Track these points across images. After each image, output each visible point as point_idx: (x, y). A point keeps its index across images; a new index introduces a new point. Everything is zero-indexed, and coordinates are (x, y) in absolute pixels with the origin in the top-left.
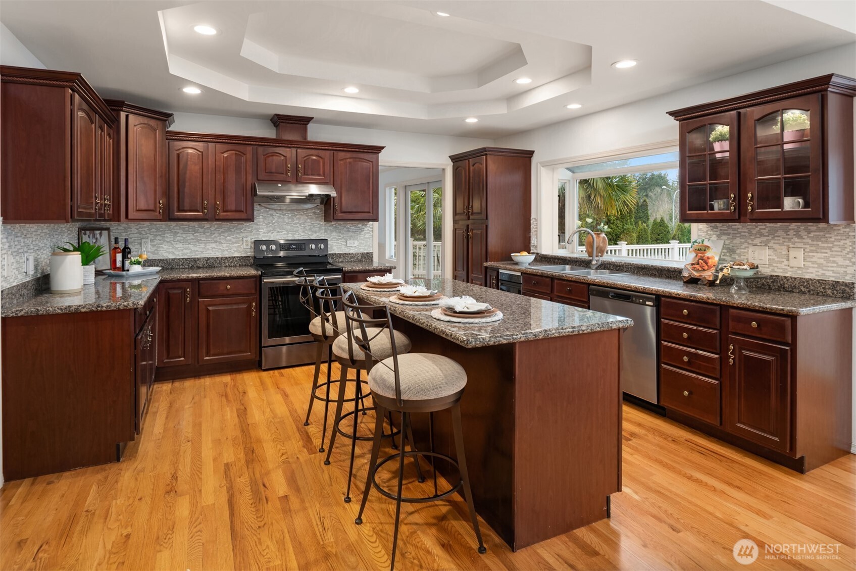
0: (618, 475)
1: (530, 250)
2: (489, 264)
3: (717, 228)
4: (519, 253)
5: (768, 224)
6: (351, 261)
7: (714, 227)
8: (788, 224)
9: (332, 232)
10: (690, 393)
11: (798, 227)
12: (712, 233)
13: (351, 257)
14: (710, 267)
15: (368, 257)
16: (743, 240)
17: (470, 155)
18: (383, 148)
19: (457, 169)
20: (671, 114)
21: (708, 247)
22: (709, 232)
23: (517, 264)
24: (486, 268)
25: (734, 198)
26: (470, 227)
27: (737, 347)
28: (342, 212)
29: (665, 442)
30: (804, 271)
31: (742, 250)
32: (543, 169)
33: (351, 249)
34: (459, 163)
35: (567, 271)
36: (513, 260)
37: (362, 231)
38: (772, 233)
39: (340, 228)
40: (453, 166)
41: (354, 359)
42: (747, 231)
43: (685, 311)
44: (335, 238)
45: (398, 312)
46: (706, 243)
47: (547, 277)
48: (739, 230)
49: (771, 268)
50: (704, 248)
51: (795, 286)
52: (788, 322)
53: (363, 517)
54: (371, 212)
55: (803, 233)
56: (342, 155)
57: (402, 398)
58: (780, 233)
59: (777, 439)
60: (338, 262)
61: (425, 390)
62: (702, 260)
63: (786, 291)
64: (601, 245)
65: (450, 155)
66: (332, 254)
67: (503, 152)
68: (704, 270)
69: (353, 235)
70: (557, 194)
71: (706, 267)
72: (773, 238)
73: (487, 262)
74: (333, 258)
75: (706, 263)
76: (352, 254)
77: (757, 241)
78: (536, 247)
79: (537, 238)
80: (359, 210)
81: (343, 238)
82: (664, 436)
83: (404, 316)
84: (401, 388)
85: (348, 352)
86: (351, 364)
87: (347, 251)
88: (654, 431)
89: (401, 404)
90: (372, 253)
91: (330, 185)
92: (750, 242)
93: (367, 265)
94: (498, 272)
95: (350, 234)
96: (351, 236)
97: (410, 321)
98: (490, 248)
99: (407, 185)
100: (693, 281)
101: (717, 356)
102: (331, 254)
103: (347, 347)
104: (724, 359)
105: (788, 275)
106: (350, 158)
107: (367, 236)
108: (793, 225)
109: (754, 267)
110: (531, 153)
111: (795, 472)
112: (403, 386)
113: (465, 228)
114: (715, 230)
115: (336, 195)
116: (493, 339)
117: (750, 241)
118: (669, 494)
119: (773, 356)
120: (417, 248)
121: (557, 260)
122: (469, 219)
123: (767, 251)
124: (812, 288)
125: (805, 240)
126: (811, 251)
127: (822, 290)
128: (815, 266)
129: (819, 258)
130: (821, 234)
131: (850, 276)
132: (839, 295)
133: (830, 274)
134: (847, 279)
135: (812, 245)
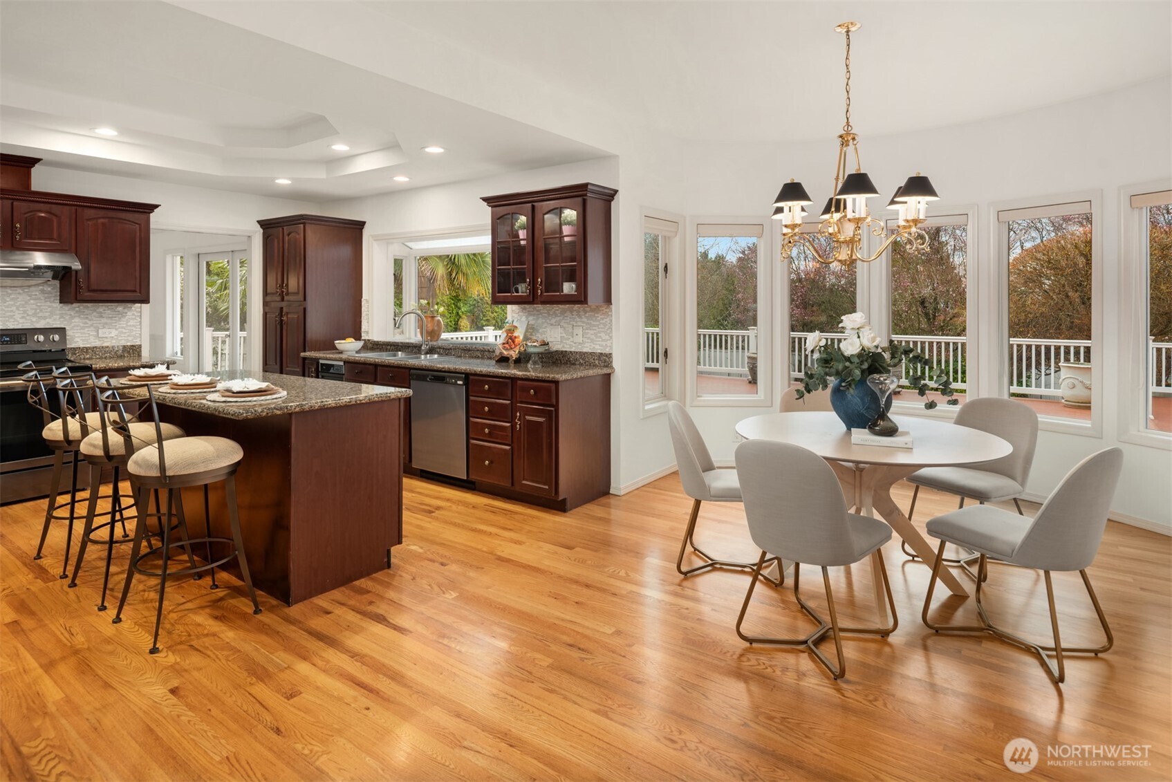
0: (399, 529)
1: (361, 337)
2: (307, 354)
3: (525, 309)
4: (345, 339)
5: (560, 306)
6: (106, 358)
7: (523, 309)
8: (573, 305)
9: (72, 317)
10: (491, 462)
11: (579, 308)
13: (105, 352)
14: (515, 346)
15: (135, 350)
16: (544, 321)
17: (284, 222)
18: (157, 206)
19: (268, 237)
20: (485, 199)
21: (516, 327)
22: (520, 313)
23: (341, 352)
24: (304, 359)
25: (530, 282)
26: (284, 310)
27: (522, 414)
28: (90, 291)
29: (466, 509)
30: (583, 345)
32: (375, 243)
33: (106, 340)
34: (270, 231)
35: (401, 357)
36: (337, 349)
37: (125, 316)
38: (563, 313)
39: (87, 312)
40: (264, 234)
41: (111, 454)
42: (546, 312)
43: (487, 386)
44: (77, 326)
45: (168, 400)
46: (515, 324)
47: (370, 364)
48: (542, 311)
49: (562, 344)
50: (513, 328)
51: (577, 359)
52: (553, 386)
53: (121, 616)
54: (138, 290)
55: (582, 313)
56: (90, 213)
57: (167, 474)
58: (568, 313)
59: (547, 487)
60: (84, 359)
61: (193, 464)
62: (511, 339)
63: (571, 364)
64: (436, 328)
65: (258, 220)
66: (74, 348)
67: (326, 221)
68: (512, 348)
69: (109, 321)
70: (393, 272)
71: (513, 346)
72: (563, 319)
73: (305, 351)
74: (75, 354)
75: (514, 342)
76: (107, 347)
77: (553, 321)
78: (367, 333)
79: (368, 322)
80: (118, 289)
81: (92, 325)
82: (466, 504)
83: (175, 403)
84: (166, 465)
85: (102, 448)
86: (107, 461)
87: (98, 343)
88: (459, 502)
89: (166, 480)
90: (140, 346)
91: (71, 252)
93: (131, 361)
94: (318, 363)
95: (104, 320)
96: (106, 323)
97: (182, 407)
98: (309, 335)
99: (200, 252)
100: (503, 360)
101: (508, 425)
102: (71, 348)
103: (101, 443)
104: (513, 427)
105: (573, 350)
106: (103, 218)
107: (132, 323)
109: (545, 344)
110: (362, 224)
111: (560, 513)
112: (168, 462)
113: (278, 311)
115: (81, 267)
116: (265, 411)
117: (548, 321)
118: (450, 544)
119: (544, 417)
120: (220, 342)
121: (389, 347)
122: (283, 300)
123: (560, 330)
124: (587, 359)
125: (583, 320)
126: (587, 329)
127: (593, 361)
128: (589, 341)
129: (592, 334)
130: (593, 314)
131: (609, 348)
132: (602, 364)
133: (597, 347)
134: (607, 351)
135: (587, 324)
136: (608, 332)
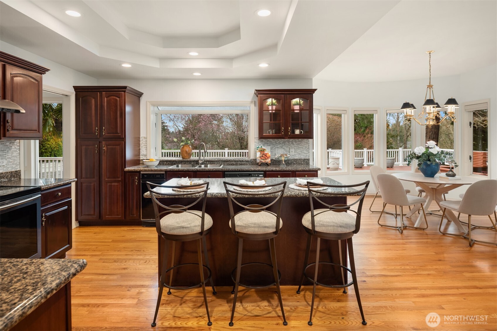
3: (263, 141)
5: (282, 140)
7: (261, 141)
11: (293, 140)
12: (260, 143)
14: (268, 158)
16: (273, 146)
21: (265, 149)
22: (259, 143)
30: (295, 156)
31: (273, 150)
37: (10, 150)
38: (284, 142)
42: (275, 142)
46: (263, 148)
47: (191, 171)
48: (272, 142)
50: (263, 150)
51: (292, 162)
55: (294, 143)
58: (287, 143)
62: (264, 155)
63: (289, 164)
68: (266, 159)
69: (2, 153)
71: (267, 158)
72: (284, 145)
75: (266, 156)
77: (278, 146)
92: (276, 147)
100: (262, 164)
108: (291, 140)
110: (141, 94)
114: (262, 142)
122: (100, 137)
123: (283, 150)
124: (297, 162)
125: (295, 145)
126: (297, 149)
127: (301, 162)
128: (298, 154)
129: (299, 151)
130: (300, 143)
131: (308, 156)
132: (305, 163)
133: (302, 156)
134: (307, 158)
135: (297, 147)
136: (308, 150)
